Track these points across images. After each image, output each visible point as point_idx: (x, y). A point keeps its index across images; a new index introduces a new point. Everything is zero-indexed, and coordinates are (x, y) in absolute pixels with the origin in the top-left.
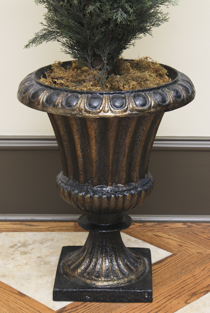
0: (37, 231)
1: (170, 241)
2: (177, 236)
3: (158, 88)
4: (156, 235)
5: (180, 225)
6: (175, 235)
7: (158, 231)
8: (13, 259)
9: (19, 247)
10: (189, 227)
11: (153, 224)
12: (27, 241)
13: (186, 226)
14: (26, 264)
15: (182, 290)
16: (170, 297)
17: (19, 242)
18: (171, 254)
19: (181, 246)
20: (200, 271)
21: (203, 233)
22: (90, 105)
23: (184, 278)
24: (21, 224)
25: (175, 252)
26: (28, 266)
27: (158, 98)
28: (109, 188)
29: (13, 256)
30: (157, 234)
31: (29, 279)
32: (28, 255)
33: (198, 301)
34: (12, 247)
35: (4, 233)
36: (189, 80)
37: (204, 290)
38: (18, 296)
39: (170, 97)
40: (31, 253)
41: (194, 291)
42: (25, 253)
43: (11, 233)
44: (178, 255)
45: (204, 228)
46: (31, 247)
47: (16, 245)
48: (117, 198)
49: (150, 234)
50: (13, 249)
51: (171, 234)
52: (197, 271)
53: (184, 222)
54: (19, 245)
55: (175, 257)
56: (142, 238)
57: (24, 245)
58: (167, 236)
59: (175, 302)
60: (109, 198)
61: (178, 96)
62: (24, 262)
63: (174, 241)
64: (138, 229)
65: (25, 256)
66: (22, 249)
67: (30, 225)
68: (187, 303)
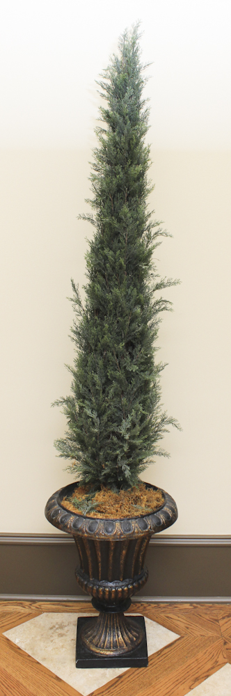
0: (71, 612)
1: (178, 623)
2: (185, 618)
3: (154, 513)
4: (168, 617)
5: (187, 606)
7: (170, 613)
8: (52, 641)
9: (57, 628)
10: (195, 607)
11: (166, 604)
12: (63, 622)
13: (192, 607)
14: (62, 647)
15: (187, 675)
16: (177, 683)
18: (179, 636)
19: (188, 628)
20: (202, 654)
21: (206, 614)
23: (189, 662)
25: (182, 635)
26: (64, 649)
27: (155, 522)
29: (52, 639)
30: (169, 615)
31: (65, 663)
33: (200, 686)
34: (51, 628)
35: (45, 614)
36: (176, 508)
37: (205, 675)
38: (55, 681)
39: (162, 519)
40: (66, 636)
41: (196, 675)
42: (61, 635)
43: (51, 614)
44: (185, 638)
45: (207, 609)
46: (66, 629)
47: (54, 627)
49: (163, 615)
50: (52, 631)
51: (179, 615)
52: (200, 655)
53: (191, 603)
54: (57, 626)
55: (183, 639)
56: (156, 619)
57: (61, 627)
58: (177, 618)
59: (181, 687)
61: (167, 517)
62: (61, 644)
63: (181, 622)
64: (153, 610)
65: (62, 638)
66: (59, 631)
67: (66, 606)
68: (191, 688)
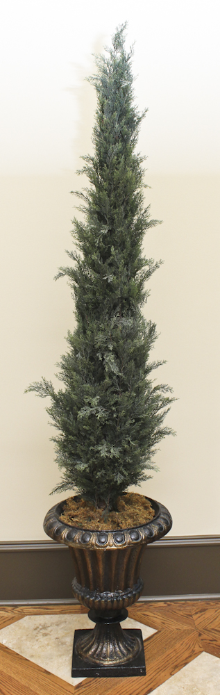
6: (159, 614)
17: (40, 625)
22: (100, 541)
24: (39, 608)
28: (112, 594)
32: (48, 637)
48: (118, 601)
60: (112, 602)
